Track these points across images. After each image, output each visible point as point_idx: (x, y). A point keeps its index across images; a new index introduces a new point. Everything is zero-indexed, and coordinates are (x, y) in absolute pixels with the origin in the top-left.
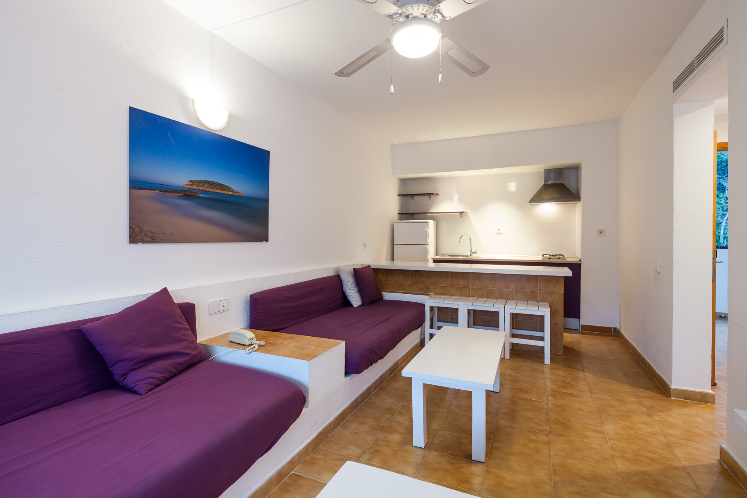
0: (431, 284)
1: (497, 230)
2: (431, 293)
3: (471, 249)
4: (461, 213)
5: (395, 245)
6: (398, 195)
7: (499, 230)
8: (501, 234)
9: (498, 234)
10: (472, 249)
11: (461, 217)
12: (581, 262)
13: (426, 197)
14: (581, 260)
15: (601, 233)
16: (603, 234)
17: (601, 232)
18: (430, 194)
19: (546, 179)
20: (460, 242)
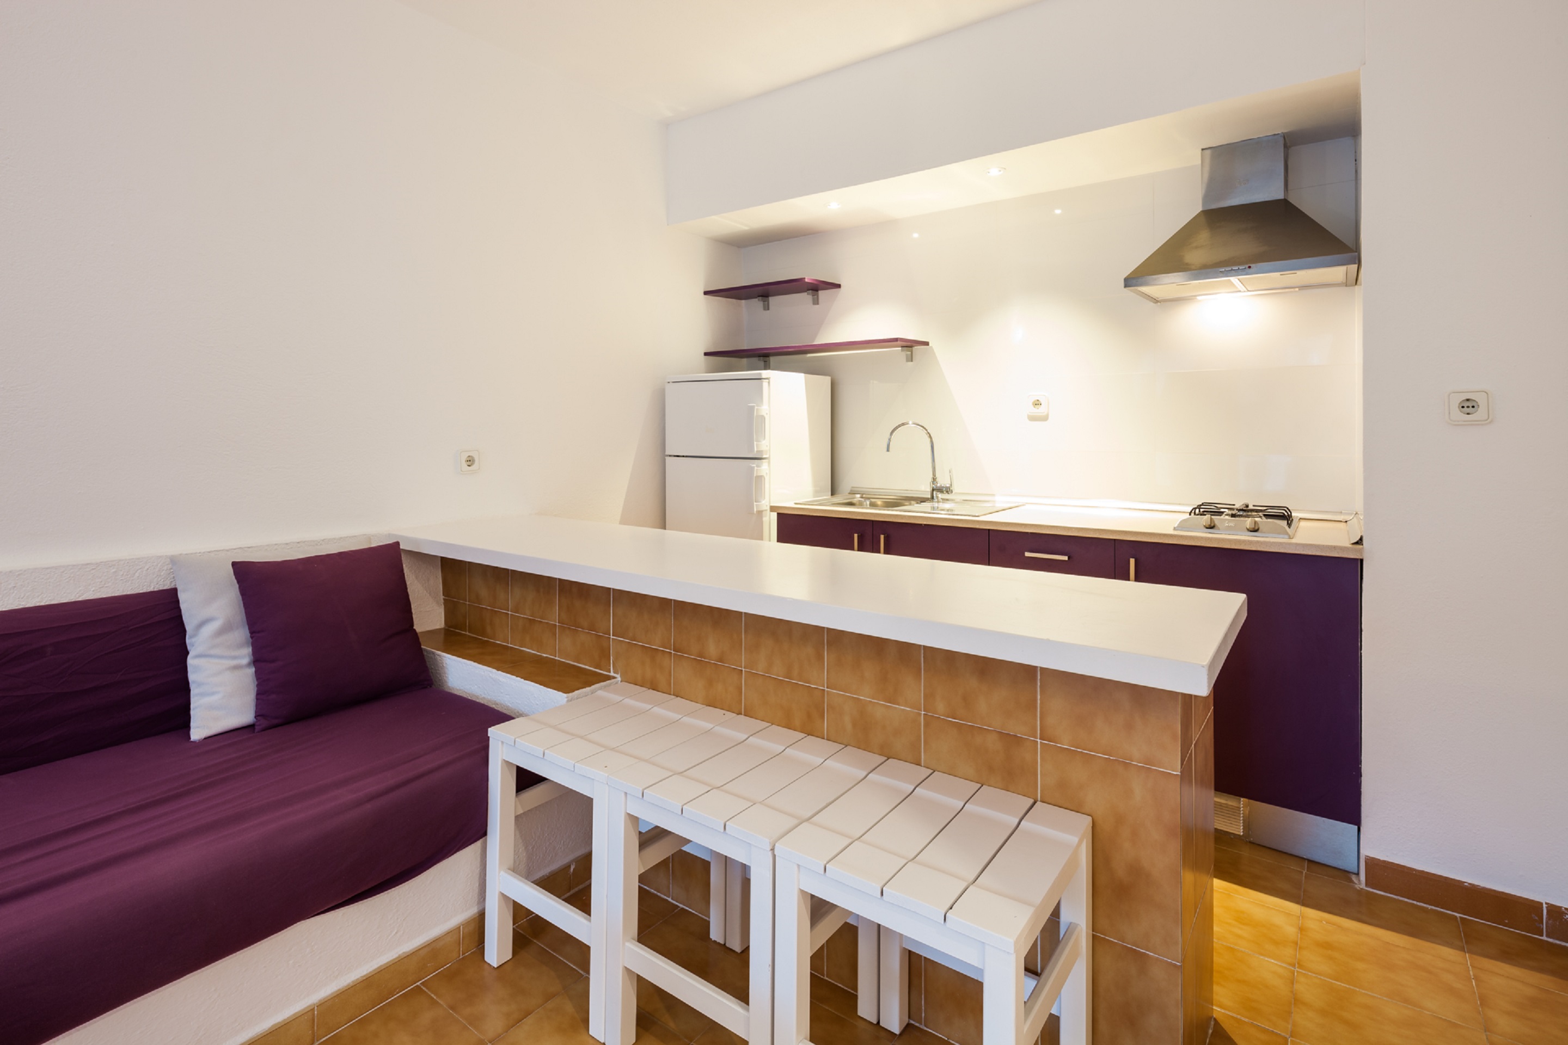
0: (613, 636)
1: (1032, 407)
2: (614, 673)
3: (934, 474)
4: (909, 345)
5: (668, 459)
6: (706, 293)
7: (1037, 404)
8: (1045, 418)
9: (1033, 418)
10: (937, 475)
11: (910, 359)
12: (1361, 551)
13: (804, 298)
14: (1360, 542)
15: (1470, 410)
16: (1480, 414)
17: (1470, 404)
18: (816, 288)
19: (1214, 186)
20: (888, 450)
